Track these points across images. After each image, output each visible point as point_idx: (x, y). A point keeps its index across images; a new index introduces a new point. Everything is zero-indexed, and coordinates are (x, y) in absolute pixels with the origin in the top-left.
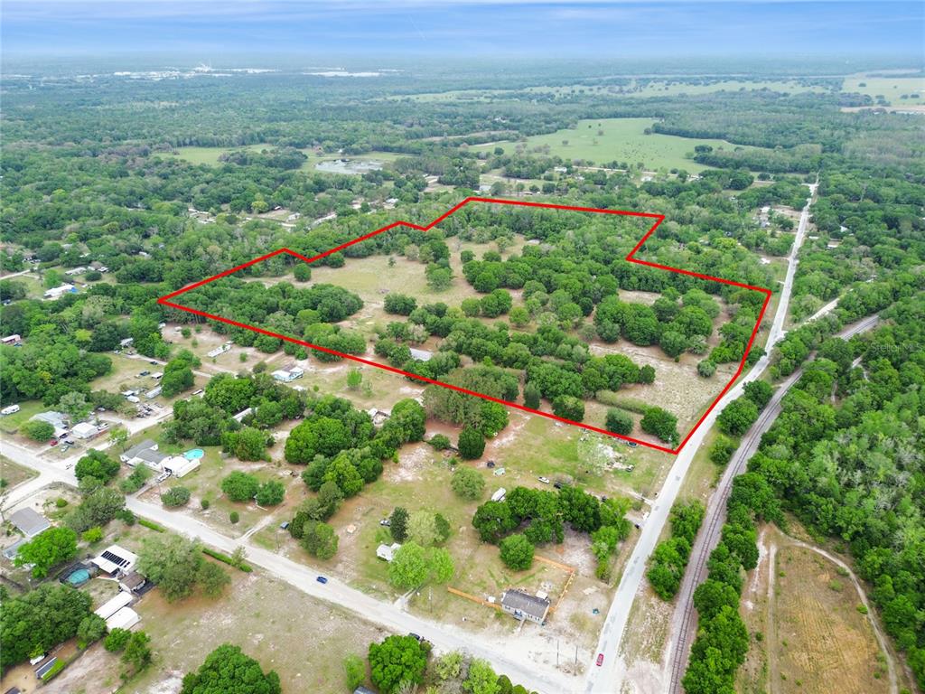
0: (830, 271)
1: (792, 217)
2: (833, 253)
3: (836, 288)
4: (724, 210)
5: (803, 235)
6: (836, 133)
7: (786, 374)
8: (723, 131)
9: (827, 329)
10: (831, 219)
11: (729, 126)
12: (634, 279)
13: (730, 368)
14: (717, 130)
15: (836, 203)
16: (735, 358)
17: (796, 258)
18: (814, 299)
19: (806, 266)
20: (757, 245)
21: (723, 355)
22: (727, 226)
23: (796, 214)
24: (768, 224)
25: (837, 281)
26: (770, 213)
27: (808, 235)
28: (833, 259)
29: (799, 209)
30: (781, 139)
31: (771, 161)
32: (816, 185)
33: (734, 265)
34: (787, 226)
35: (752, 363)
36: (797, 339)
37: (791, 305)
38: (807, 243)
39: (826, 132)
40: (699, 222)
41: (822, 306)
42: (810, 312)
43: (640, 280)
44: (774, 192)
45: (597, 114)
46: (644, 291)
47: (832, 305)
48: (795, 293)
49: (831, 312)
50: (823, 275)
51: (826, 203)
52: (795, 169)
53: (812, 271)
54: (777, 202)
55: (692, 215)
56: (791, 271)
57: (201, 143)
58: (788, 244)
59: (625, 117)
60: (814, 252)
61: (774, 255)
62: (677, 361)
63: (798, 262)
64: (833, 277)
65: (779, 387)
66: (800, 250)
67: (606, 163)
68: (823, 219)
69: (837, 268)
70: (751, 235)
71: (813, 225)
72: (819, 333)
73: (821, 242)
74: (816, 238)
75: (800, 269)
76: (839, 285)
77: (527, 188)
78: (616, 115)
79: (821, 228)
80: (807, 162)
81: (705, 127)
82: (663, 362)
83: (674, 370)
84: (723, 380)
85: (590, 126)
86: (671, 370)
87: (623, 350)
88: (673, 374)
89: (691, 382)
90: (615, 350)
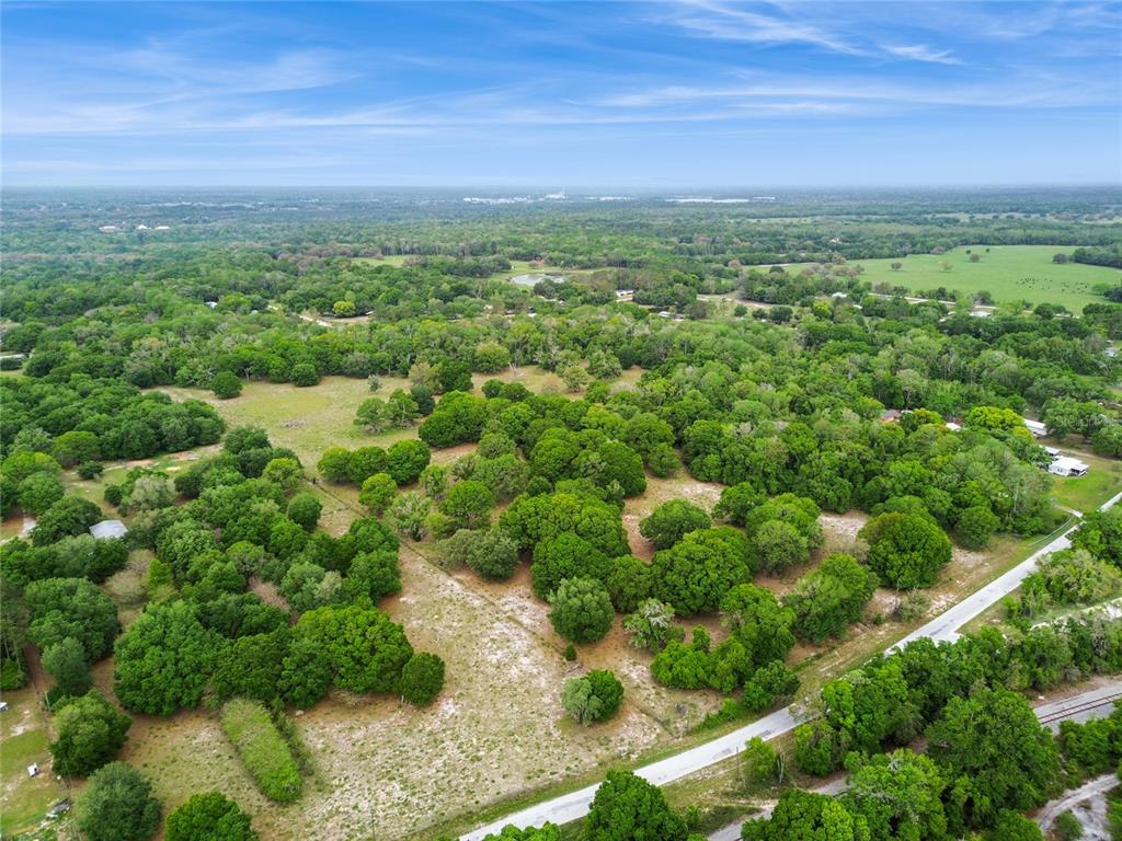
7: (812, 771)
9: (1065, 654)
13: (679, 709)
18: (1093, 564)
20: (1086, 433)
21: (678, 668)
33: (942, 459)
35: (753, 709)
36: (887, 670)
42: (1073, 597)
43: (724, 462)
45: (998, 238)
55: (984, 368)
61: (1114, 456)
62: (572, 657)
65: (753, 811)
70: (1067, 412)
72: (1015, 663)
82: (539, 653)
83: (534, 681)
84: (622, 740)
85: (968, 252)
86: (527, 678)
87: (496, 603)
88: (519, 690)
89: (531, 726)
90: (483, 597)
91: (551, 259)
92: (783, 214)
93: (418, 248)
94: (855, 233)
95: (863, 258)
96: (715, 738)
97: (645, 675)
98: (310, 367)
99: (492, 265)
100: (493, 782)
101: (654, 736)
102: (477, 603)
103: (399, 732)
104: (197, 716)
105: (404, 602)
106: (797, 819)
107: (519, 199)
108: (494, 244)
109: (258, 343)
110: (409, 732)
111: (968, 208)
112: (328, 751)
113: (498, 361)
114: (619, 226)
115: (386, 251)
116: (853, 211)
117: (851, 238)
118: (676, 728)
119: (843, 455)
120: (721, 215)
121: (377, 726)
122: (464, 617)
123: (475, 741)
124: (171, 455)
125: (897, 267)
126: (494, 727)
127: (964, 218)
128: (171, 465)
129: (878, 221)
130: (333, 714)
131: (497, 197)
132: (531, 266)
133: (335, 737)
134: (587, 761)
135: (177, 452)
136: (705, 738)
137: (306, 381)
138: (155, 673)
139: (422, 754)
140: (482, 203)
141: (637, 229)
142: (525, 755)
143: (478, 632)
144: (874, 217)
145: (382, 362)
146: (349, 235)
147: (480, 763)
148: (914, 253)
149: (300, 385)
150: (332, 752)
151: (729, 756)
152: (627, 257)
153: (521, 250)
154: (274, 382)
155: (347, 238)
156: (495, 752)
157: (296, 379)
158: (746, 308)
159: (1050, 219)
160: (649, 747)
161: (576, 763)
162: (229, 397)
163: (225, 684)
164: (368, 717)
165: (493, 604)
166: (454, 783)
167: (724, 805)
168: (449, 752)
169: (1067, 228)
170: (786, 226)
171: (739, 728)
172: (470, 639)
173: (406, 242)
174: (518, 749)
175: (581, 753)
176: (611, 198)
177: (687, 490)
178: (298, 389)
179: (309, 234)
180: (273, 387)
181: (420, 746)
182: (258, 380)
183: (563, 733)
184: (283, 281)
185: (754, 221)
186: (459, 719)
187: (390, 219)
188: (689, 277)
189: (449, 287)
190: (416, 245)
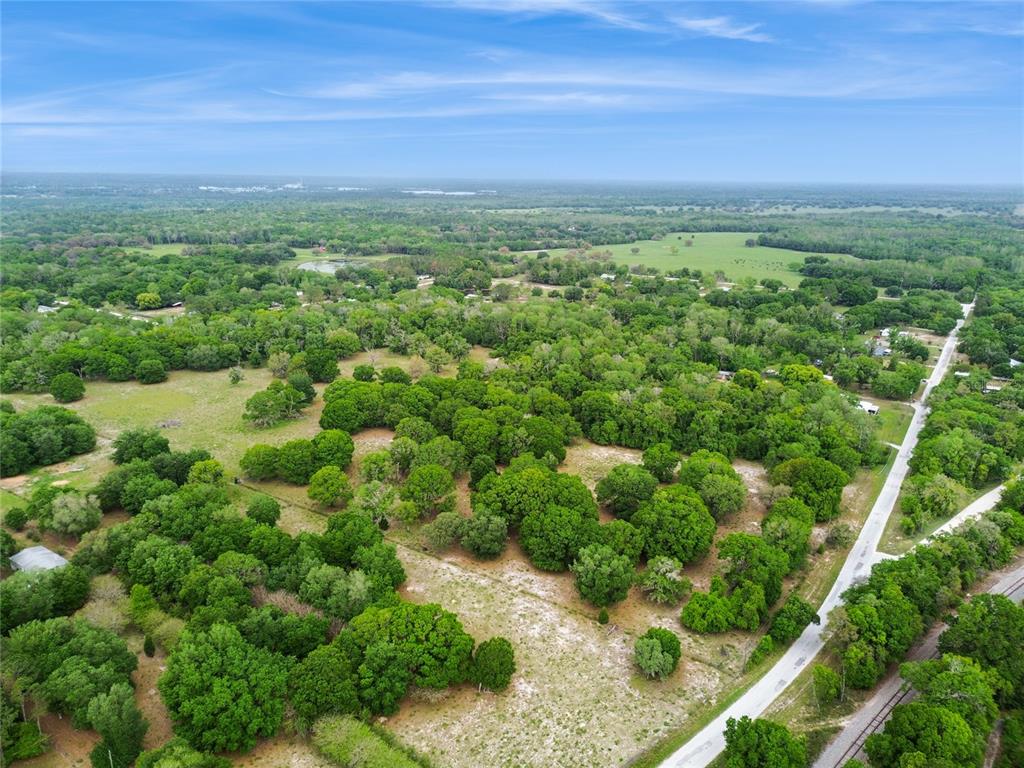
0: (988, 430)
1: (930, 343)
2: (994, 399)
3: (1000, 464)
4: (821, 329)
5: (945, 370)
6: (1004, 250)
7: (862, 686)
8: (848, 244)
9: (977, 558)
10: (993, 346)
11: (857, 239)
12: (610, 425)
13: (723, 652)
14: (841, 243)
15: (1002, 325)
16: (743, 623)
17: (926, 405)
18: (951, 484)
19: (941, 418)
20: (862, 381)
21: (711, 615)
22: (812, 350)
23: (937, 339)
24: (889, 351)
25: (1000, 450)
26: (892, 335)
27: (954, 369)
28: (995, 409)
29: (943, 332)
30: (927, 253)
31: (907, 274)
32: (973, 305)
33: (799, 410)
34: (919, 354)
35: (783, 641)
36: (894, 590)
37: (904, 495)
38: (950, 380)
39: (991, 248)
40: (772, 342)
41: (968, 502)
42: (942, 512)
43: (621, 427)
44: (905, 308)
45: (694, 227)
46: (627, 446)
47: (990, 499)
48: (916, 467)
49: (985, 516)
50: (971, 437)
51: (986, 326)
52: (942, 285)
53: (952, 427)
54: (907, 322)
55: (764, 333)
56: (916, 426)
57: (190, 239)
58: (915, 382)
59: (730, 231)
60: (960, 395)
61: (889, 398)
62: (603, 620)
63: (928, 410)
64: (994, 443)
65: (837, 730)
66: (934, 390)
67: (673, 271)
68: (980, 345)
69: (1000, 424)
70: (850, 365)
71: (963, 356)
72: (955, 570)
73: (973, 380)
74: (966, 374)
75: (930, 424)
76: (1004, 459)
77: (545, 294)
78: (718, 229)
79: (977, 358)
80: (961, 277)
81: (826, 240)
82: (570, 620)
83: (585, 648)
84: (694, 689)
85: (680, 238)
86: (577, 647)
87: (501, 579)
88: (577, 659)
89: (609, 690)
90: (485, 576)
91: (333, 246)
92: (514, 205)
93: (187, 237)
94: (585, 223)
95: (602, 244)
96: (766, 672)
97: (675, 626)
98: (158, 363)
99: (278, 253)
100: (610, 750)
101: (718, 680)
102: (483, 582)
103: (493, 719)
104: (276, 744)
105: (413, 592)
106: (923, 729)
107: (259, 189)
108: (265, 232)
109: (84, 341)
110: (502, 718)
111: (656, 202)
112: (438, 752)
113: (350, 346)
114: (378, 215)
115: (152, 240)
116: (569, 203)
117: (585, 227)
118: (730, 669)
119: (719, 412)
120: (461, 206)
121: (469, 718)
122: (481, 598)
123: (569, 715)
124: (48, 468)
125: (635, 251)
126: (578, 698)
127: (658, 210)
128: (54, 479)
129: (595, 213)
130: (417, 714)
131: (234, 186)
132: (314, 253)
133: (435, 737)
134: (677, 714)
135: (54, 463)
136: (757, 674)
137: (154, 378)
138: (233, 707)
139: (529, 737)
140: (221, 192)
141: (396, 218)
142: (621, 719)
143: (504, 610)
144: (589, 209)
145: (230, 354)
146: (102, 224)
147: (587, 735)
148: (639, 239)
149: (148, 383)
150: (442, 753)
151: (786, 686)
152: (406, 244)
153: (297, 237)
154: (115, 380)
155: (100, 227)
156: (594, 721)
157: (143, 377)
158: (541, 290)
159: (719, 210)
160: (720, 690)
161: (669, 717)
162: (74, 399)
163: (310, 705)
164: (454, 711)
165: (500, 581)
166: (576, 759)
167: (811, 730)
168: (553, 730)
169: (741, 218)
170: (526, 216)
171: (778, 660)
172: (500, 617)
173: (173, 231)
174: (610, 713)
175: (668, 707)
176: (350, 189)
177: (594, 454)
178: (146, 387)
179: (55, 222)
180: (115, 387)
181: (523, 730)
182: (96, 380)
183: (641, 691)
184: (60, 274)
185: (492, 211)
186: (541, 697)
187: (133, 207)
188: (475, 263)
189: (252, 275)
190: (183, 234)
